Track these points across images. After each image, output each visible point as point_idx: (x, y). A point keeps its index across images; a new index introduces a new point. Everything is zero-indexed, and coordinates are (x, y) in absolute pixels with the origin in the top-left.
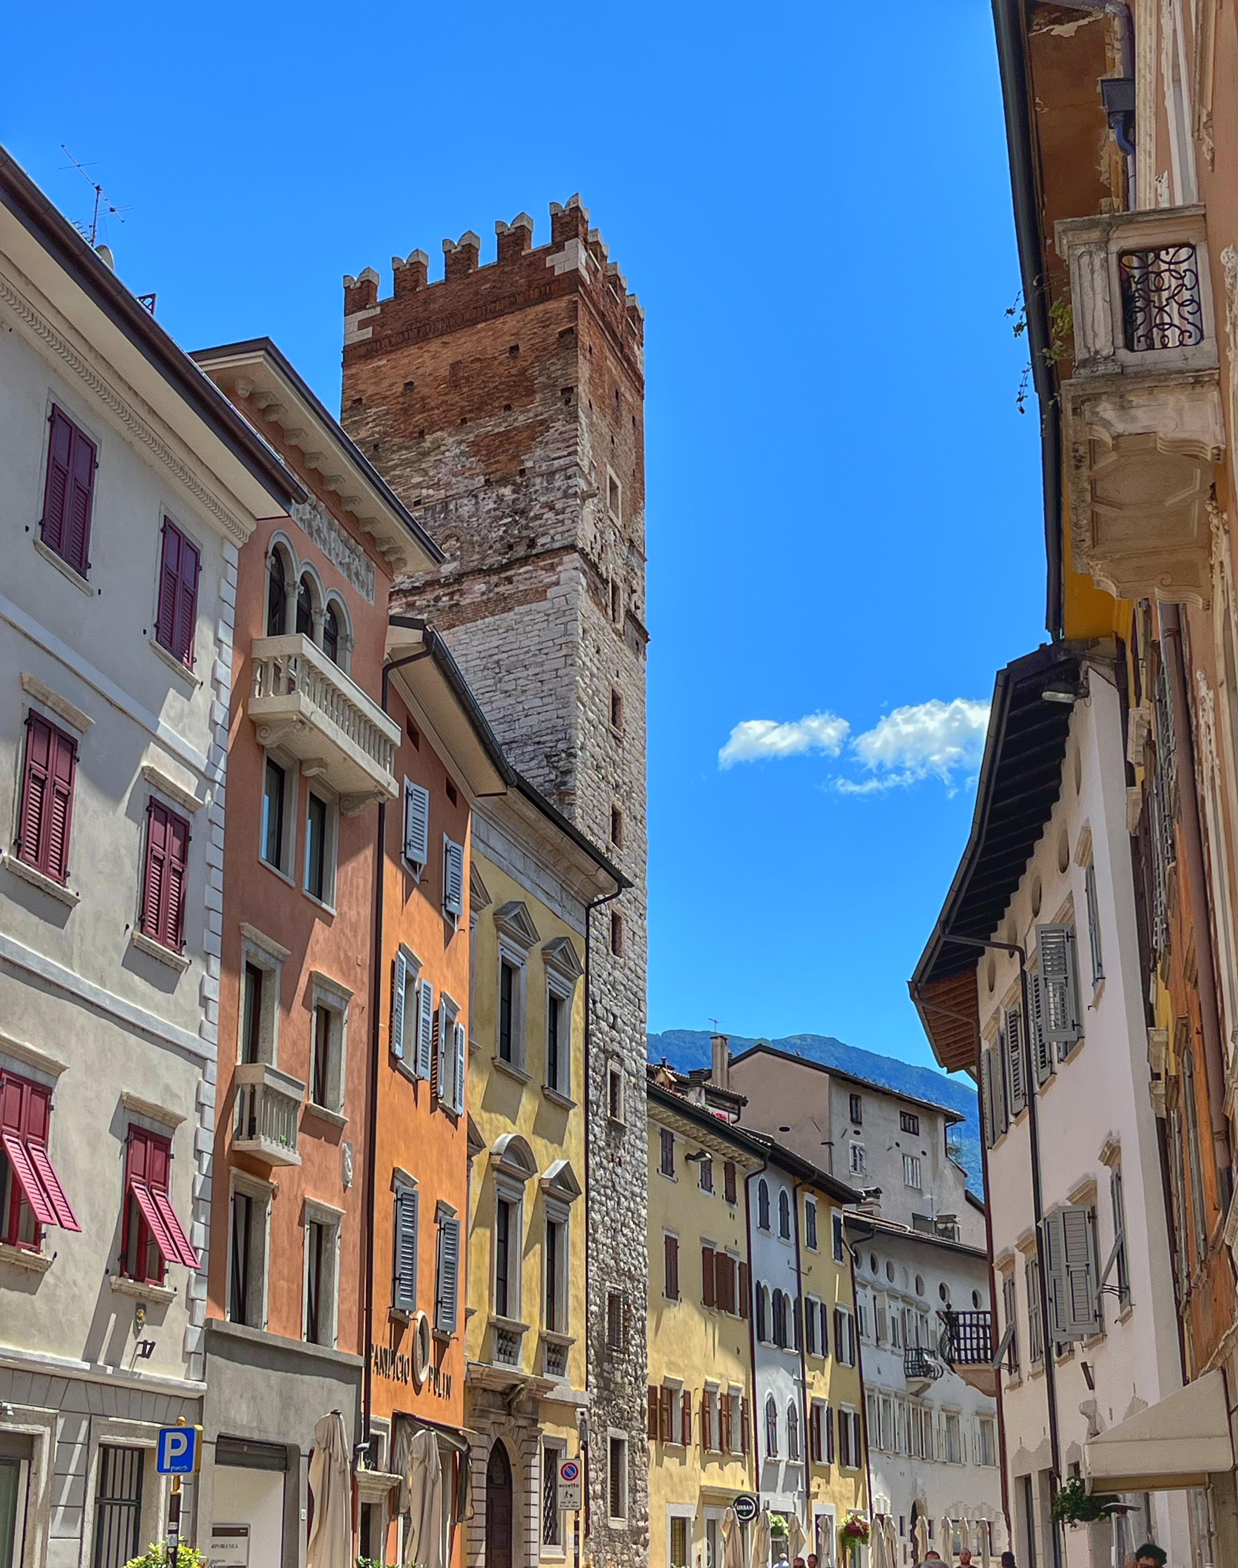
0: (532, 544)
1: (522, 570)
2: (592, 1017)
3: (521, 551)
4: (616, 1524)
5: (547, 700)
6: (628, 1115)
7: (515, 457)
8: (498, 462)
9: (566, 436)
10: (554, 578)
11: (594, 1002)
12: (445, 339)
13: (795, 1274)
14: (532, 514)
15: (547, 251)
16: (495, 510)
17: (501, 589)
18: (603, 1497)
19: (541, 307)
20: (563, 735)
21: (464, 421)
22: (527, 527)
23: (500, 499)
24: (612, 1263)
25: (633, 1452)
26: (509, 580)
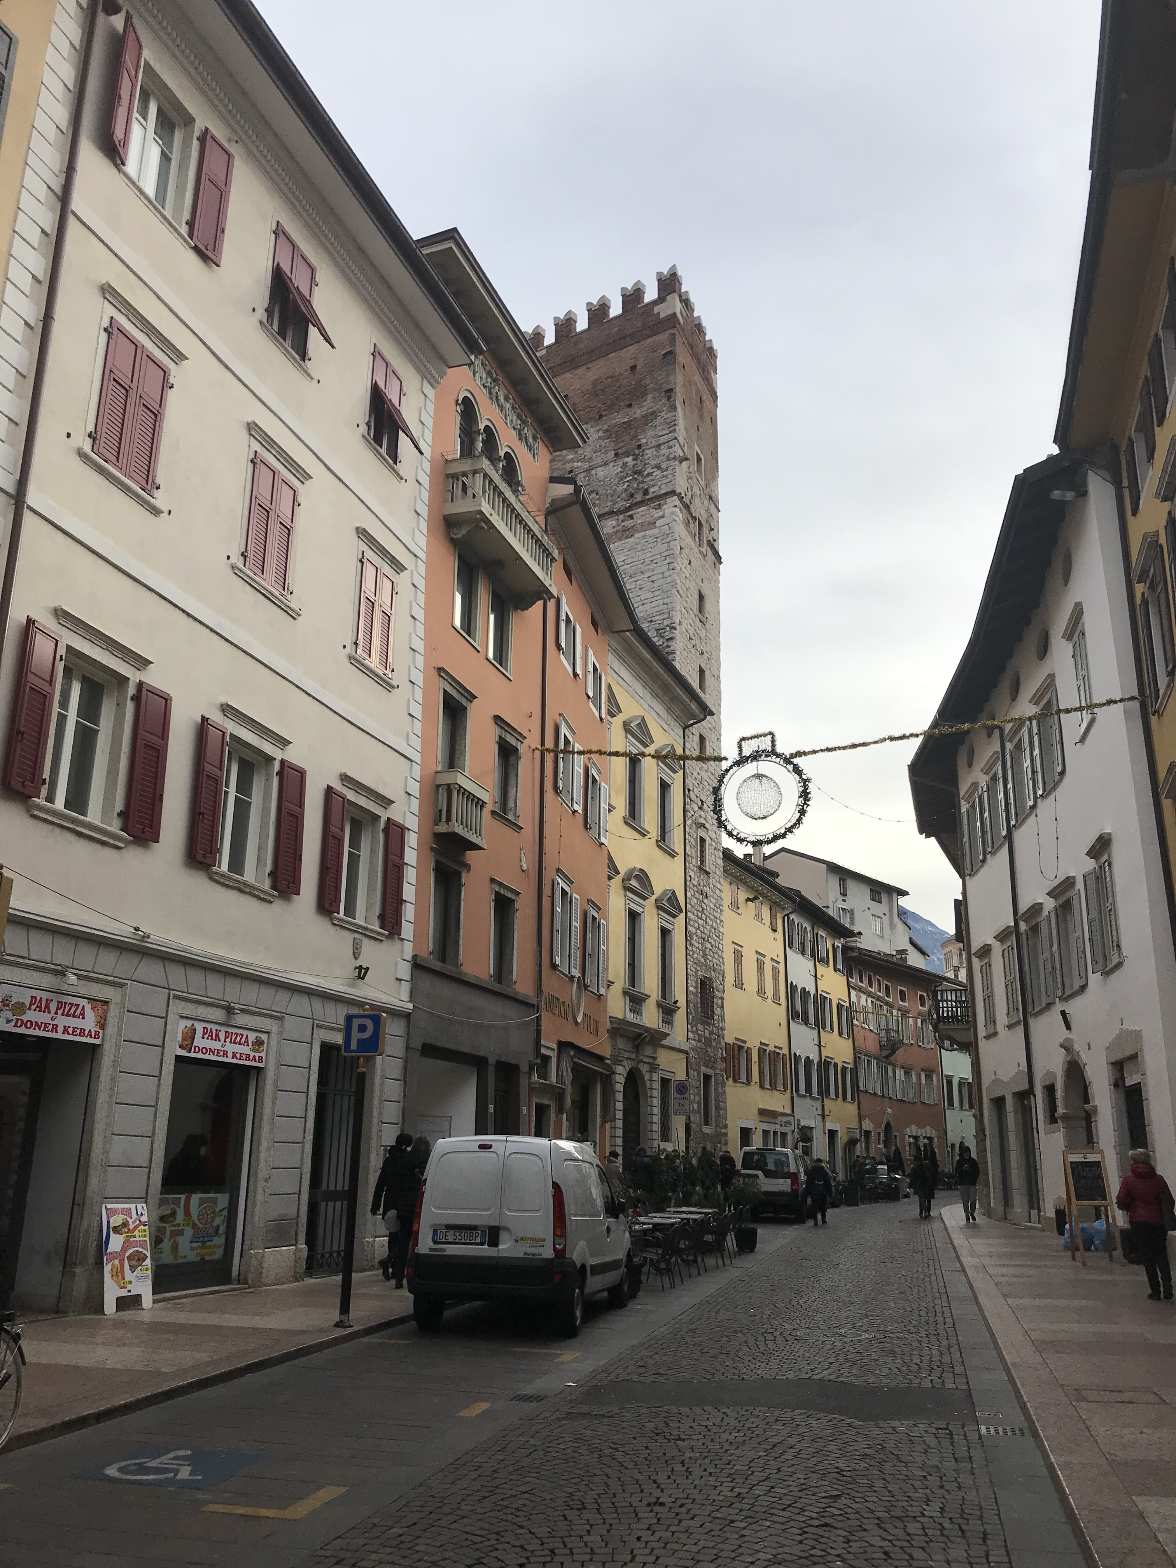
0: (646, 492)
1: (639, 510)
2: (687, 800)
3: (639, 497)
4: (707, 1130)
5: (656, 593)
6: (712, 866)
7: (634, 437)
8: (623, 441)
9: (668, 421)
10: (660, 514)
11: (689, 790)
12: (589, 365)
13: (813, 978)
14: (646, 473)
15: (654, 303)
16: (621, 472)
17: (626, 523)
18: (699, 1112)
19: (650, 340)
20: (666, 616)
21: (601, 416)
22: (643, 482)
23: (625, 465)
24: (703, 960)
25: (716, 1084)
26: (631, 517)
